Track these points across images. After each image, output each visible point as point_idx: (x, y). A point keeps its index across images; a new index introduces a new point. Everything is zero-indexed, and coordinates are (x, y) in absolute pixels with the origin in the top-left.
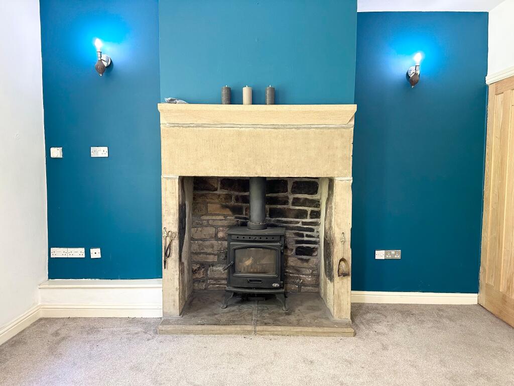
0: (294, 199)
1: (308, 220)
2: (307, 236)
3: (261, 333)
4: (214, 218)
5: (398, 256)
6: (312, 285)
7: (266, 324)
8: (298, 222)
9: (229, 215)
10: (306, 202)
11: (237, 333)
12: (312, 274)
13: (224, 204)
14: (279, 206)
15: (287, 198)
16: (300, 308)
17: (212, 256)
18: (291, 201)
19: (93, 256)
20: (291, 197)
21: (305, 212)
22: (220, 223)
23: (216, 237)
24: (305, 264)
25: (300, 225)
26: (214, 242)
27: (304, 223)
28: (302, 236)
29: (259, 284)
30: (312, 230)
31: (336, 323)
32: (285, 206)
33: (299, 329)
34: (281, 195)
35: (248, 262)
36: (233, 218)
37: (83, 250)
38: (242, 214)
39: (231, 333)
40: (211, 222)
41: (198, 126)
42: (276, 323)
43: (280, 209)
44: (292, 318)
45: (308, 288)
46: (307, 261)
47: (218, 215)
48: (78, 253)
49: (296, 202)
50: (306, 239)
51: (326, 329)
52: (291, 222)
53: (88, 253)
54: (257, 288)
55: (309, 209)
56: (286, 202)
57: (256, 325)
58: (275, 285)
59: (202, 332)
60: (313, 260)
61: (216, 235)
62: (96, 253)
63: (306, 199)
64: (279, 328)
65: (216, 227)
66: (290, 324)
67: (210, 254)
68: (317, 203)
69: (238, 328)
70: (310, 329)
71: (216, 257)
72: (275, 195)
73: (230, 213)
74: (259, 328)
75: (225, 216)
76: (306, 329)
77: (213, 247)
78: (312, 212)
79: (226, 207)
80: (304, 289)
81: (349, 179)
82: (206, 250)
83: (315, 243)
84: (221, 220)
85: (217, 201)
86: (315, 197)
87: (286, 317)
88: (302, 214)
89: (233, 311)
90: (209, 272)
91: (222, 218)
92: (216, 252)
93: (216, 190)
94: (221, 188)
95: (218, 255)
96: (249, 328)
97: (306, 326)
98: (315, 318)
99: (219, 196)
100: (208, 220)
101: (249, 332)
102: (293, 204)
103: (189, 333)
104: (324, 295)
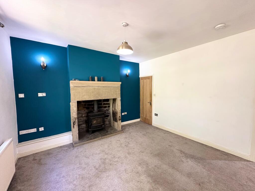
1: (107, 108)
2: (107, 112)
3: (104, 138)
4: (81, 111)
5: (126, 114)
6: (108, 124)
7: (104, 136)
8: (105, 109)
9: (85, 110)
10: (106, 104)
11: (98, 140)
12: (108, 122)
13: (84, 107)
14: (100, 106)
15: (102, 103)
16: (109, 130)
17: (81, 122)
18: (103, 104)
19: (40, 130)
20: (103, 103)
21: (106, 106)
22: (83, 112)
23: (82, 117)
24: (107, 119)
25: (105, 110)
26: (81, 118)
27: (106, 109)
28: (106, 112)
29: (99, 127)
30: (108, 111)
31: (119, 131)
32: (101, 106)
33: (112, 135)
34: (100, 103)
36: (87, 110)
37: (36, 129)
38: (89, 109)
39: (96, 140)
40: (80, 113)
41: (83, 87)
42: (106, 135)
44: (109, 133)
45: (108, 125)
46: (107, 118)
47: (82, 110)
48: (33, 130)
49: (104, 104)
50: (107, 113)
51: (118, 133)
52: (103, 109)
53: (38, 130)
55: (107, 106)
56: (102, 105)
57: (102, 137)
58: (103, 126)
59: (88, 143)
60: (109, 118)
61: (82, 116)
62: (42, 129)
63: (106, 103)
64: (107, 136)
65: (82, 114)
66: (109, 134)
68: (109, 104)
69: (98, 139)
70: (114, 134)
71: (82, 122)
73: (86, 109)
74: (103, 137)
75: (84, 110)
76: (113, 134)
77: (81, 119)
78: (108, 106)
80: (107, 125)
81: (120, 98)
83: (109, 114)
84: (83, 111)
85: (82, 106)
86: (109, 102)
87: (107, 133)
88: (106, 107)
89: (93, 135)
90: (80, 127)
91: (84, 111)
92: (82, 121)
93: (81, 103)
95: (83, 122)
96: (100, 138)
97: (113, 133)
98: (114, 131)
99: (82, 105)
101: (101, 139)
102: (103, 105)
103: (84, 144)
104: (113, 126)
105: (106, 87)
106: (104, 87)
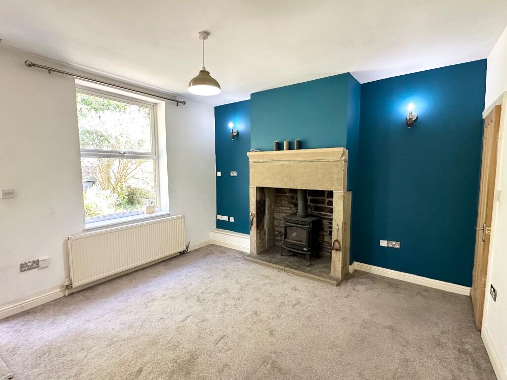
0: (329, 201)
3: (287, 271)
4: (285, 208)
5: (398, 246)
7: (292, 268)
11: (277, 268)
13: (290, 201)
15: (325, 200)
16: (319, 265)
18: (326, 202)
19: (231, 221)
20: (327, 200)
22: (288, 212)
29: (296, 247)
32: (323, 205)
33: (306, 274)
34: (321, 198)
35: (294, 234)
36: (295, 209)
37: (227, 217)
39: (273, 267)
43: (320, 206)
44: (309, 268)
47: (287, 207)
48: (225, 218)
51: (320, 278)
52: (326, 215)
53: (229, 219)
54: (297, 250)
57: (286, 267)
58: (305, 249)
59: (262, 264)
64: (297, 271)
65: (286, 213)
66: (304, 271)
69: (277, 266)
72: (317, 198)
73: (293, 206)
75: (291, 208)
79: (291, 203)
81: (341, 192)
82: (281, 225)
85: (286, 199)
87: (306, 267)
89: (283, 258)
91: (289, 208)
93: (286, 193)
94: (289, 192)
96: (282, 267)
97: (312, 274)
98: (321, 272)
99: (288, 196)
100: (282, 209)
101: (282, 270)
102: (328, 204)
103: (256, 263)
105: (305, 161)
106: (300, 161)
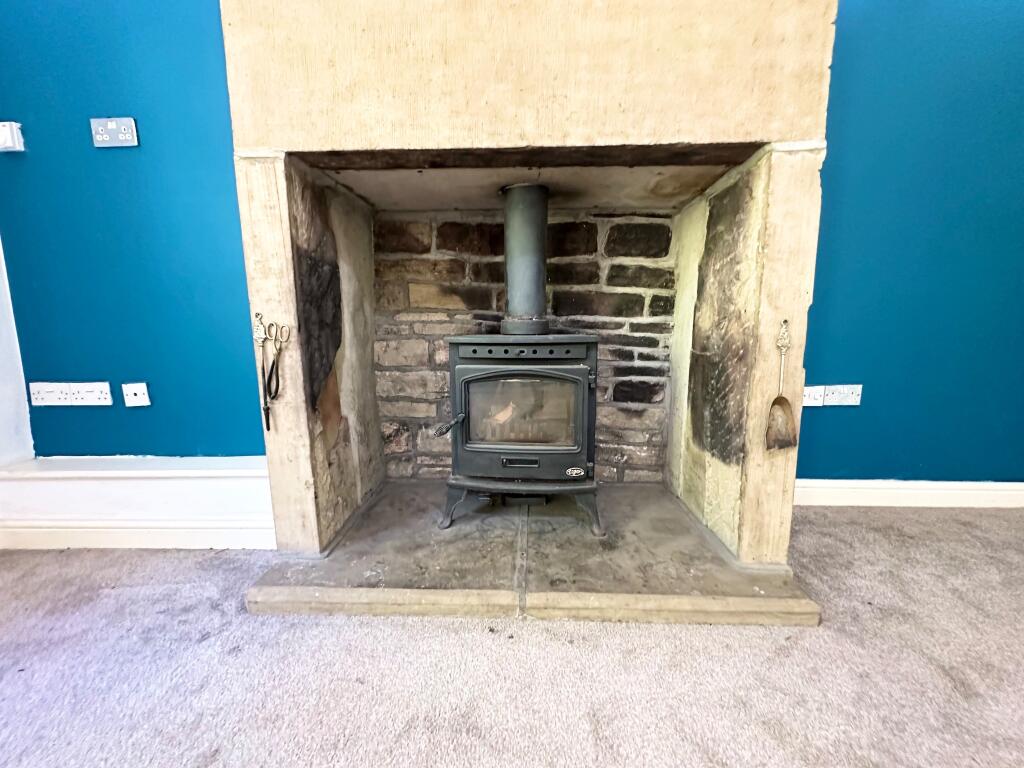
0: (613, 267)
1: (646, 319)
2: (642, 357)
3: (542, 614)
4: (424, 317)
5: (855, 400)
6: (649, 467)
7: (554, 584)
8: (620, 326)
9: (458, 311)
10: (639, 276)
12: (649, 443)
13: (447, 284)
14: (577, 288)
15: (597, 266)
16: (633, 525)
17: (423, 406)
18: (604, 274)
19: (130, 402)
20: (606, 264)
21: (638, 300)
22: (438, 330)
23: (431, 363)
24: (635, 422)
25: (625, 331)
26: (428, 374)
27: (635, 327)
28: (630, 356)
29: (533, 470)
30: (653, 343)
31: (754, 580)
32: (591, 287)
33: (651, 602)
34: (582, 259)
35: (503, 416)
36: (469, 317)
38: (489, 307)
40: (417, 328)
42: (581, 580)
43: (579, 294)
44: (623, 561)
46: (639, 414)
47: (435, 311)
48: (95, 394)
49: (618, 275)
50: (637, 363)
51: (734, 603)
52: (604, 326)
53: (117, 394)
54: (526, 480)
55: (647, 293)
56: (593, 278)
57: (524, 587)
58: (573, 472)
59: (370, 610)
60: (654, 412)
61: (431, 357)
62: (136, 395)
63: (642, 268)
64: (592, 600)
65: (430, 339)
66: (620, 584)
67: (418, 401)
68: (666, 278)
69: (473, 598)
70: (684, 603)
71: (434, 406)
72: (567, 260)
73: (461, 306)
74: (534, 599)
75: (451, 313)
76: (673, 602)
77: (424, 385)
78: (656, 299)
79: (453, 291)
82: (409, 392)
83: (659, 372)
84: (441, 322)
85: (429, 276)
86: (663, 263)
87: (607, 556)
88: (631, 305)
89: (466, 536)
91: (443, 317)
92: (432, 397)
93: (427, 250)
94: (439, 247)
95: (439, 403)
96: (504, 597)
97: (670, 591)
98: (688, 560)
99: (435, 264)
100: (411, 324)
101: (505, 611)
102: (611, 281)
104: (689, 490)
